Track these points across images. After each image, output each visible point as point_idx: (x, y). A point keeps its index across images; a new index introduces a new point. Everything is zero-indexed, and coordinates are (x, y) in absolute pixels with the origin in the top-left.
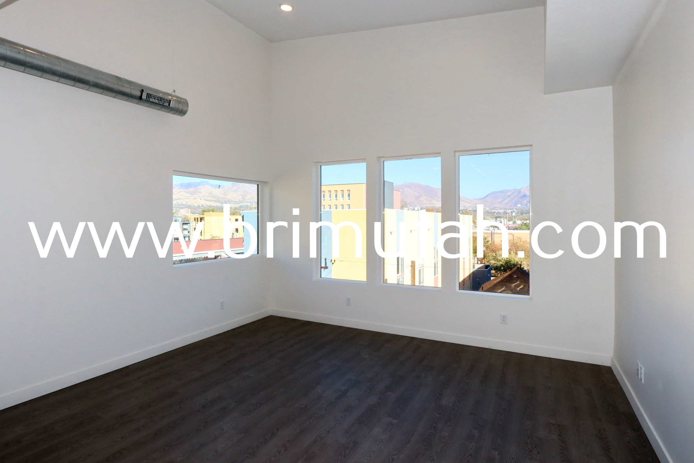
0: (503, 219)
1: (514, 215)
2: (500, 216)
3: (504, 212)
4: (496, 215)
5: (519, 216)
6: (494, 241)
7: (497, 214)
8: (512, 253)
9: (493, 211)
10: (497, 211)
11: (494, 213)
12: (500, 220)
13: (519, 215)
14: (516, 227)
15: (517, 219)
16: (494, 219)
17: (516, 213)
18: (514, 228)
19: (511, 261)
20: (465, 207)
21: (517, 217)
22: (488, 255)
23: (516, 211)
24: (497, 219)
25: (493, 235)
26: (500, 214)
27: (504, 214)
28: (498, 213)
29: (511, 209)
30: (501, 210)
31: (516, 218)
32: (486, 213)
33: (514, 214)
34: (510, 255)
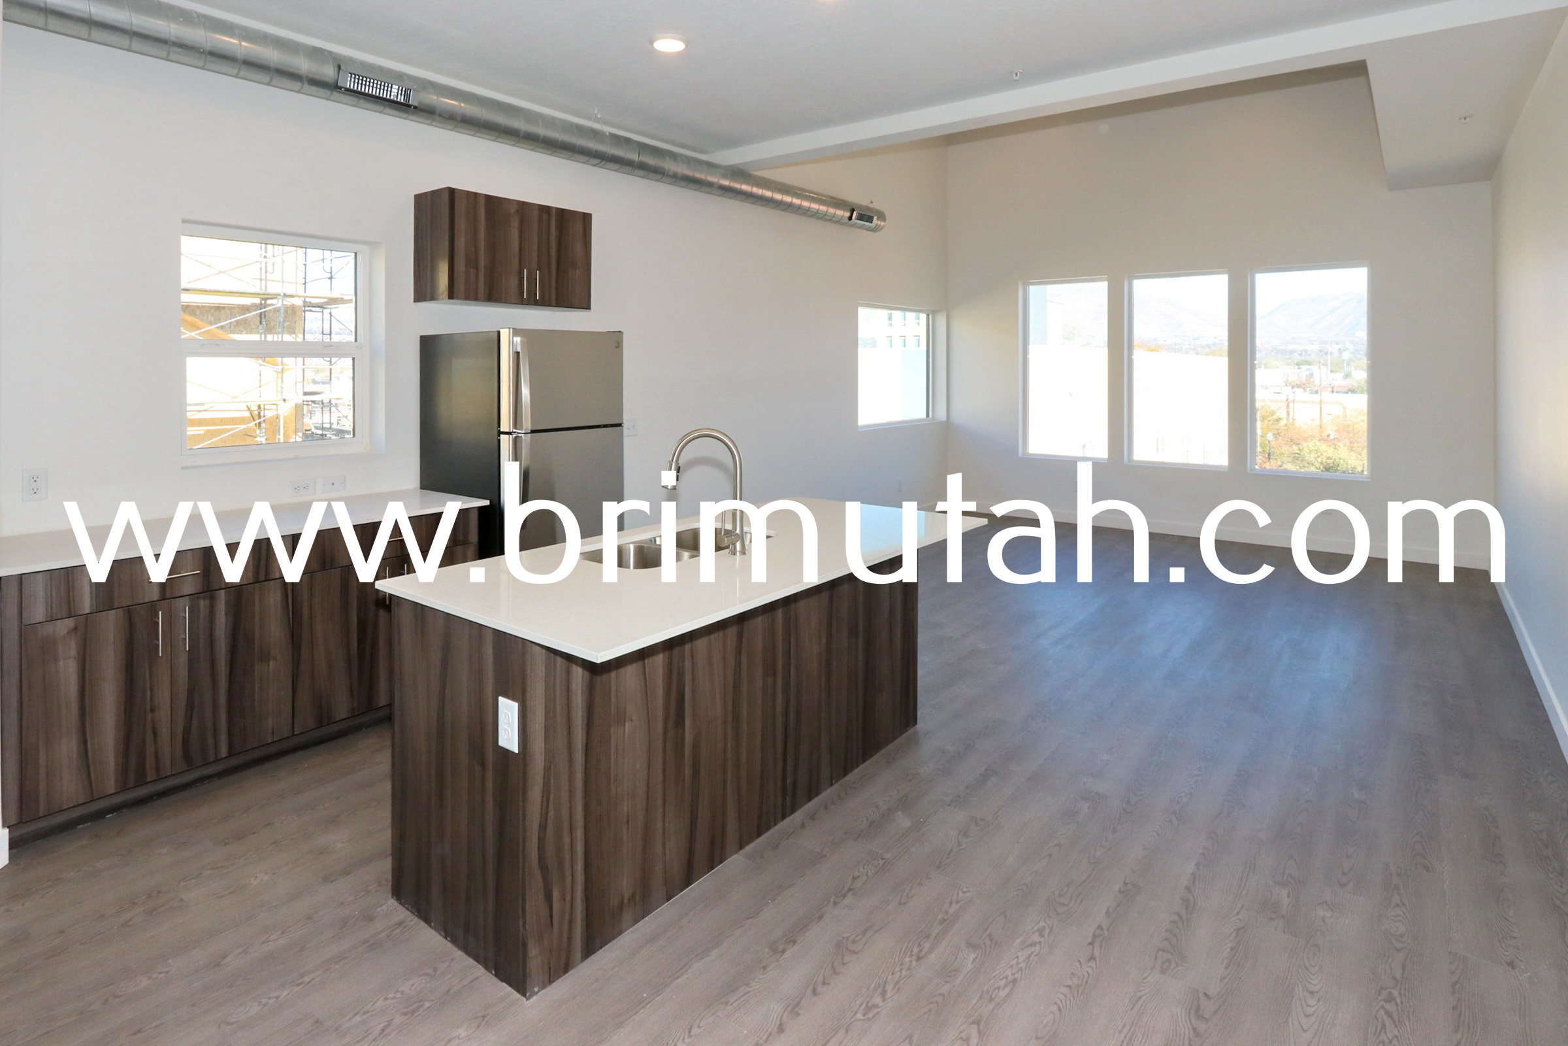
0: (1317, 367)
1: (1346, 359)
2: (1309, 359)
3: (1321, 351)
4: (1299, 358)
5: (1360, 359)
6: (1294, 420)
7: (1300, 355)
8: (1342, 446)
9: (1291, 347)
10: (1300, 348)
11: (1292, 352)
12: (1308, 369)
13: (1359, 356)
14: (1350, 387)
15: (1353, 368)
16: (1292, 367)
17: (1352, 353)
18: (1346, 390)
19: (1338, 465)
20: (1216, 338)
21: (1353, 361)
22: (1279, 452)
23: (1351, 347)
24: (1301, 366)
25: (1291, 405)
26: (1309, 355)
27: (1321, 354)
28: (1304, 353)
29: (1337, 344)
30: (1312, 344)
31: (1353, 363)
32: (1271, 352)
33: (1346, 355)
34: (1335, 451)
